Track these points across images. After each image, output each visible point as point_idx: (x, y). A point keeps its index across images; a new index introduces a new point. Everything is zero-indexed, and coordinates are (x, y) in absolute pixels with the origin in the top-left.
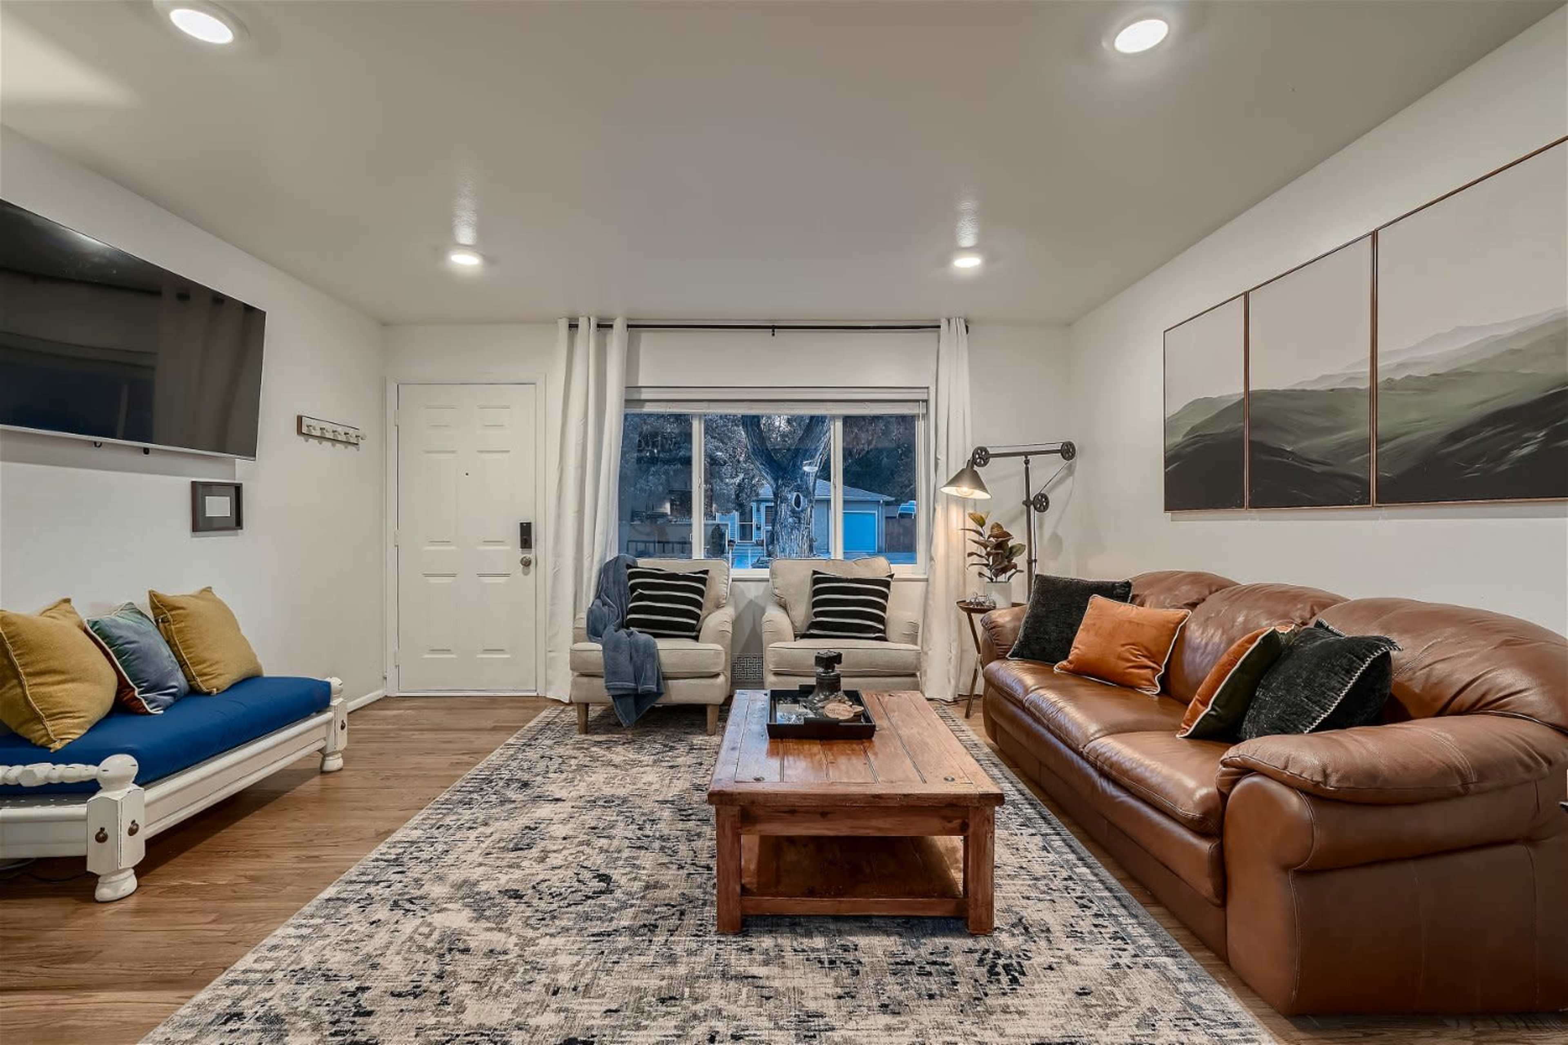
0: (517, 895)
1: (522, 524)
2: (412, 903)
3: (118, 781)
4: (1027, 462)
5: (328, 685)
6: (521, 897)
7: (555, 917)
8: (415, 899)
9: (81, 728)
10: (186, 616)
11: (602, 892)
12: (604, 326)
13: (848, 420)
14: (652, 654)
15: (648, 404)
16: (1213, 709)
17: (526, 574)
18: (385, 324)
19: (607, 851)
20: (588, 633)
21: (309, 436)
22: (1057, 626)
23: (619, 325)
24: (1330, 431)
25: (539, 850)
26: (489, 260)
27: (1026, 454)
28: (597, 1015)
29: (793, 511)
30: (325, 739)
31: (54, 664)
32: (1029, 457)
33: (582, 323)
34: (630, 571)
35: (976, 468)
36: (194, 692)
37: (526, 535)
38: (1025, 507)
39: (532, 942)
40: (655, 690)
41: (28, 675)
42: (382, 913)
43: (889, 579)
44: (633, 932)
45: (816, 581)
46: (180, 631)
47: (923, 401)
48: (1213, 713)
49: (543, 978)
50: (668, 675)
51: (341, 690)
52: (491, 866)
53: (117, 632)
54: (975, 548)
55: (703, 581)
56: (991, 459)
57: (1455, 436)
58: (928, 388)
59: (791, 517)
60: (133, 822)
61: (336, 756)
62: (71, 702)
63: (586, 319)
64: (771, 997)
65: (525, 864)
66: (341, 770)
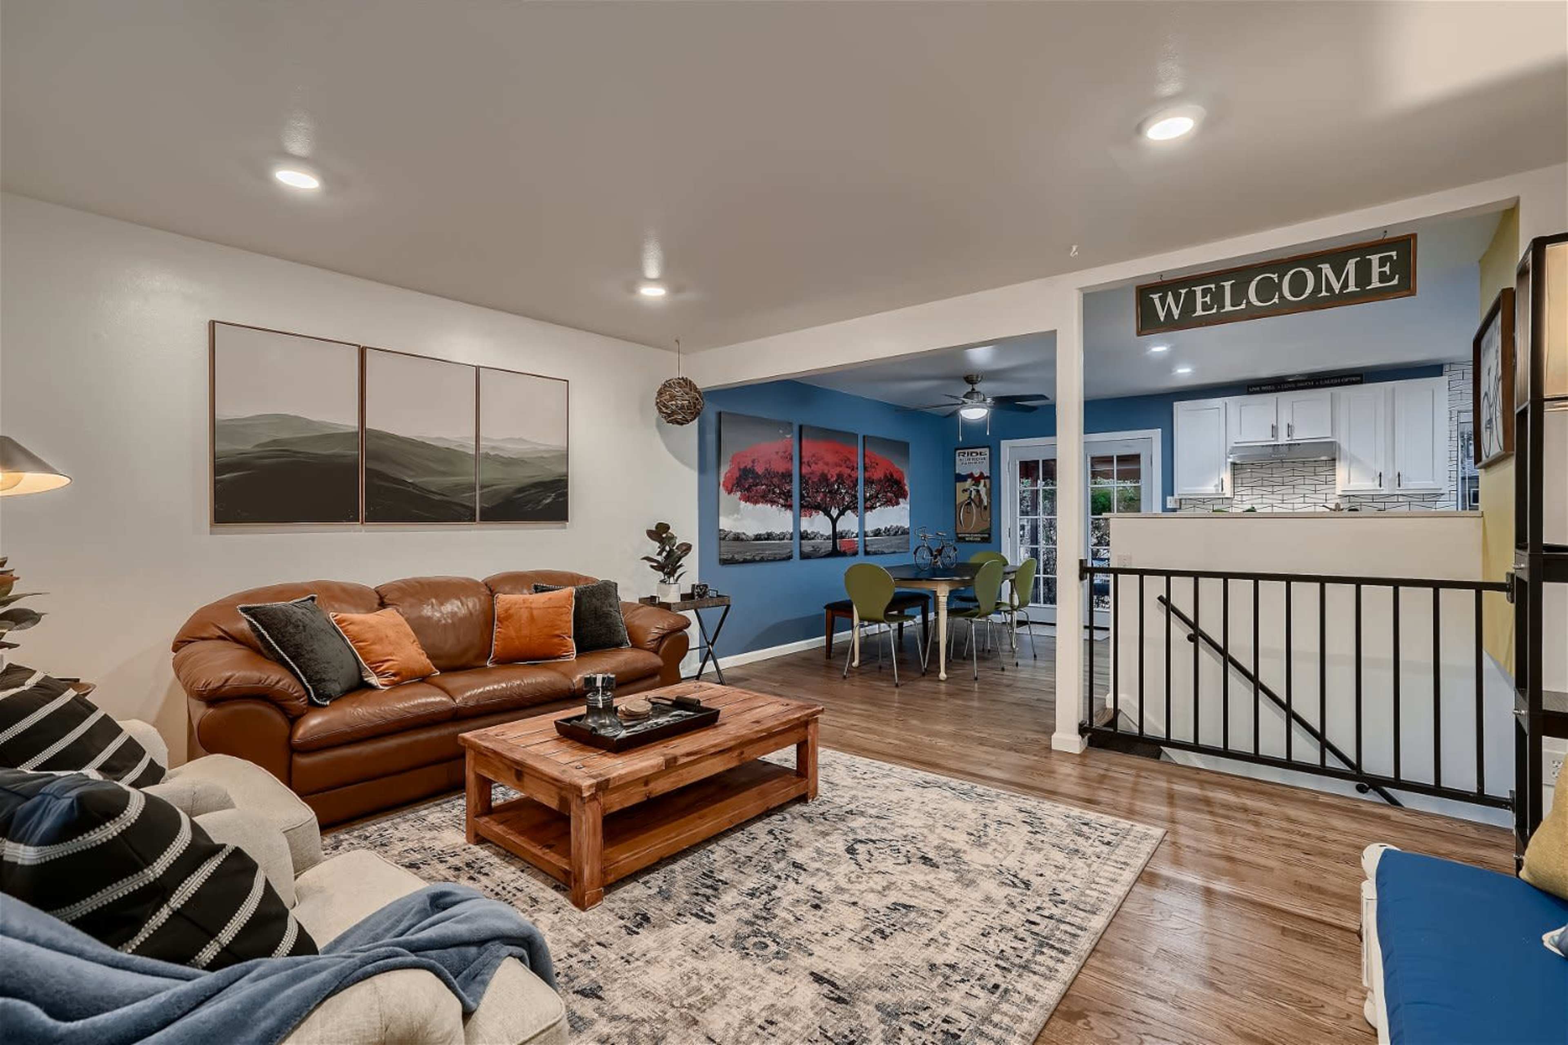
0: (925, 860)
2: (1013, 882)
6: (923, 858)
7: (905, 836)
8: (1009, 885)
11: (861, 841)
19: (828, 874)
24: (444, 474)
25: (888, 899)
39: (926, 826)
44: (862, 814)
49: (927, 809)
52: (939, 895)
57: (520, 490)
65: (907, 887)
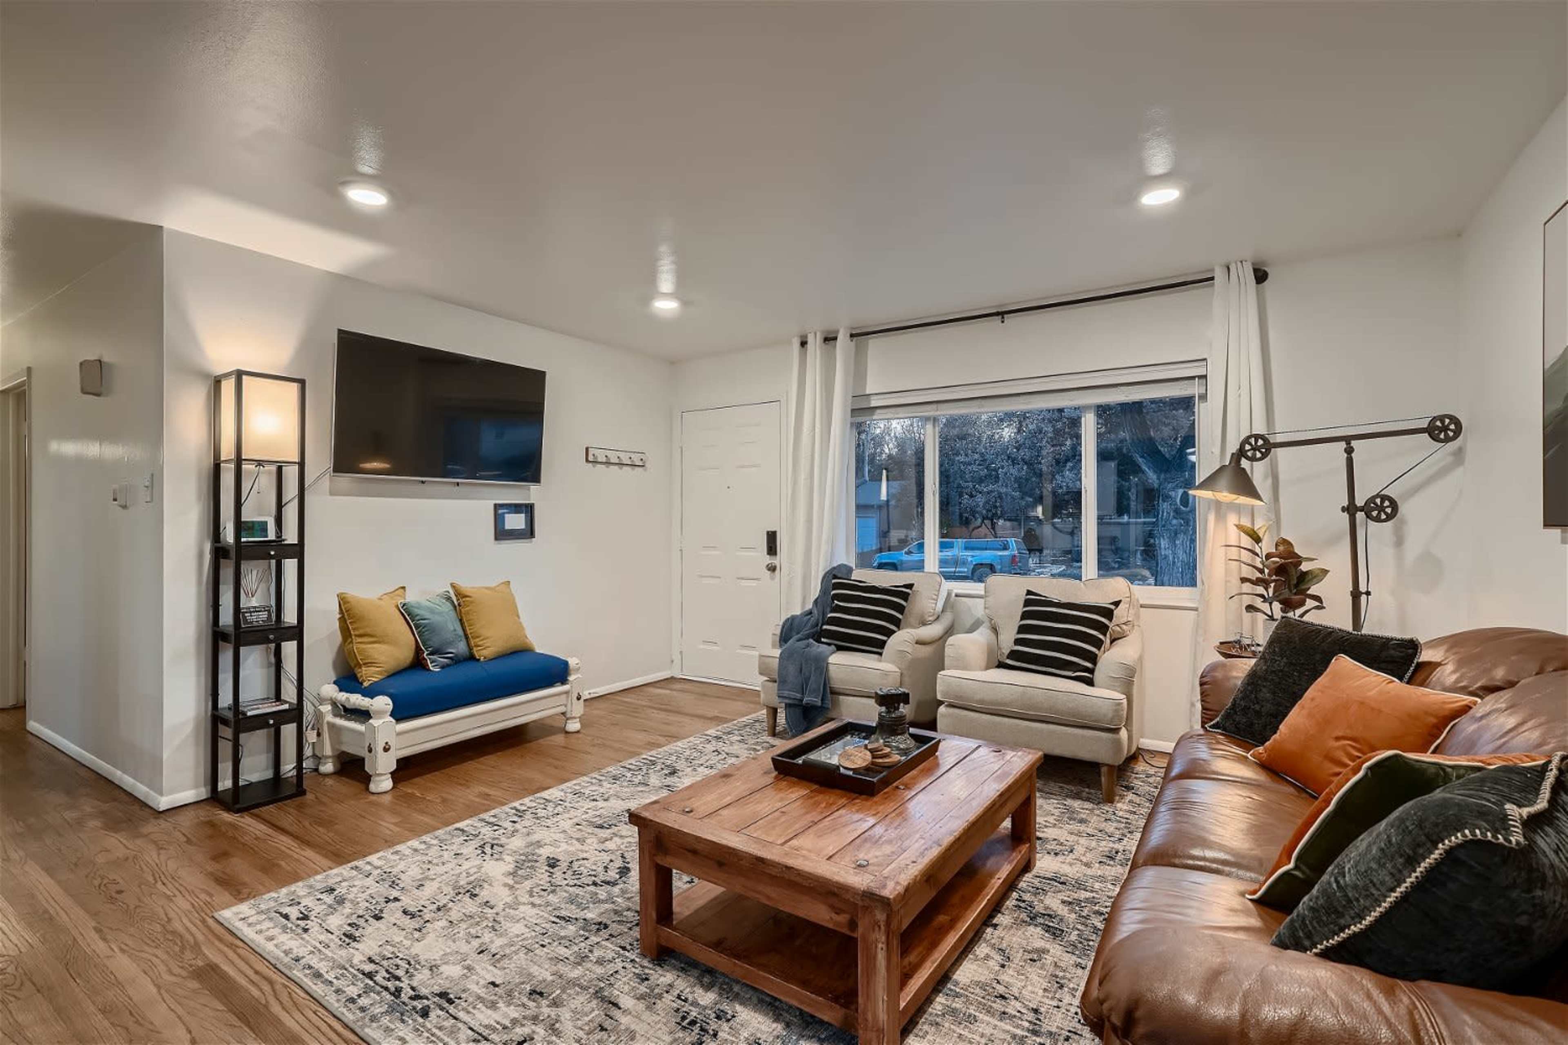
0: (554, 864)
1: (768, 532)
2: (492, 848)
3: (380, 713)
4: (1349, 451)
5: (566, 664)
6: (555, 867)
7: (554, 892)
8: (498, 845)
9: (380, 674)
10: (472, 602)
12: (830, 339)
13: (1102, 411)
14: (821, 667)
15: (878, 411)
16: (1296, 867)
17: (772, 579)
18: (672, 363)
20: (780, 640)
21: (595, 462)
22: (1274, 693)
23: (843, 338)
26: (685, 303)
27: (1348, 439)
28: (482, 982)
29: (1177, 512)
30: (566, 706)
31: (368, 630)
32: (1354, 443)
33: (810, 339)
34: (834, 581)
35: (1245, 463)
36: (472, 658)
37: (772, 543)
38: (1346, 516)
39: (518, 906)
40: (819, 704)
41: (356, 636)
42: (469, 849)
43: (1112, 607)
44: (586, 925)
45: (1027, 603)
46: (467, 613)
47: (1200, 377)
48: (1297, 873)
49: (488, 937)
50: (838, 690)
51: (578, 669)
52: (568, 835)
53: (417, 611)
54: (1248, 572)
55: (905, 597)
56: (1273, 450)
58: (1205, 359)
59: (1174, 518)
60: (387, 743)
61: (575, 721)
62: (376, 657)
63: (813, 334)
64: (606, 1030)
66: (578, 732)
